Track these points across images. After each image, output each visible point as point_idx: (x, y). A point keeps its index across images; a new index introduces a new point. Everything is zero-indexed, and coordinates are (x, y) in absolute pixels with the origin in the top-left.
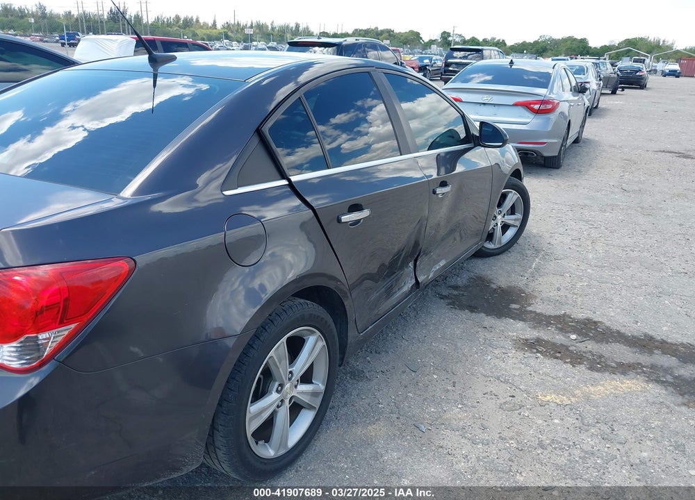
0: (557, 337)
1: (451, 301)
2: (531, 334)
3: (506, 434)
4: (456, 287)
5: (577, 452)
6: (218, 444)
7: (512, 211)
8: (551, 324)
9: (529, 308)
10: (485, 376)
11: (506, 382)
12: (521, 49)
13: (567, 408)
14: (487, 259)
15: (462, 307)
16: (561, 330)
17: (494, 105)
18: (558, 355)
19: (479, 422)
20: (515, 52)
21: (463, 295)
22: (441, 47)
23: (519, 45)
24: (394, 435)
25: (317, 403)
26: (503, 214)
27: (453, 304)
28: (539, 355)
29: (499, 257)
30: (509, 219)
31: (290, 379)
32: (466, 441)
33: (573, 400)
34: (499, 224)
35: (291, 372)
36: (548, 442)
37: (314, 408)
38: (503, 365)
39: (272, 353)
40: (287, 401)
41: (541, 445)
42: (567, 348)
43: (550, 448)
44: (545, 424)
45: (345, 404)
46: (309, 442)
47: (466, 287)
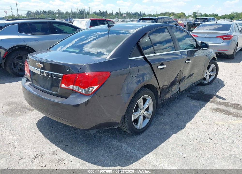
0: (224, 108)
1: (190, 97)
2: (215, 106)
3: (204, 130)
4: (193, 94)
5: (226, 136)
6: (125, 121)
7: (212, 71)
8: (223, 104)
9: (216, 100)
10: (200, 116)
11: (206, 118)
12: (224, 17)
13: (225, 126)
14: (204, 86)
15: (194, 99)
16: (226, 106)
17: (209, 37)
18: (224, 112)
19: (197, 127)
20: (222, 18)
21: (195, 96)
22: (193, 18)
23: (223, 16)
24: (171, 128)
25: (150, 117)
26: (209, 72)
27: (191, 98)
28: (217, 112)
29: (208, 85)
30: (212, 74)
31: (143, 109)
32: (192, 131)
33: (227, 124)
34: (208, 75)
35: (143, 107)
36: (217, 133)
37: (149, 118)
38: (205, 114)
39: (139, 100)
40: (142, 114)
41: (215, 134)
42: (227, 111)
43: (218, 135)
44: (217, 129)
45: (157, 121)
46: (148, 127)
47: (196, 94)
